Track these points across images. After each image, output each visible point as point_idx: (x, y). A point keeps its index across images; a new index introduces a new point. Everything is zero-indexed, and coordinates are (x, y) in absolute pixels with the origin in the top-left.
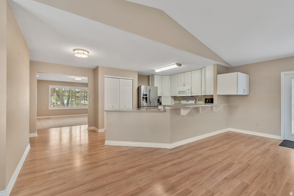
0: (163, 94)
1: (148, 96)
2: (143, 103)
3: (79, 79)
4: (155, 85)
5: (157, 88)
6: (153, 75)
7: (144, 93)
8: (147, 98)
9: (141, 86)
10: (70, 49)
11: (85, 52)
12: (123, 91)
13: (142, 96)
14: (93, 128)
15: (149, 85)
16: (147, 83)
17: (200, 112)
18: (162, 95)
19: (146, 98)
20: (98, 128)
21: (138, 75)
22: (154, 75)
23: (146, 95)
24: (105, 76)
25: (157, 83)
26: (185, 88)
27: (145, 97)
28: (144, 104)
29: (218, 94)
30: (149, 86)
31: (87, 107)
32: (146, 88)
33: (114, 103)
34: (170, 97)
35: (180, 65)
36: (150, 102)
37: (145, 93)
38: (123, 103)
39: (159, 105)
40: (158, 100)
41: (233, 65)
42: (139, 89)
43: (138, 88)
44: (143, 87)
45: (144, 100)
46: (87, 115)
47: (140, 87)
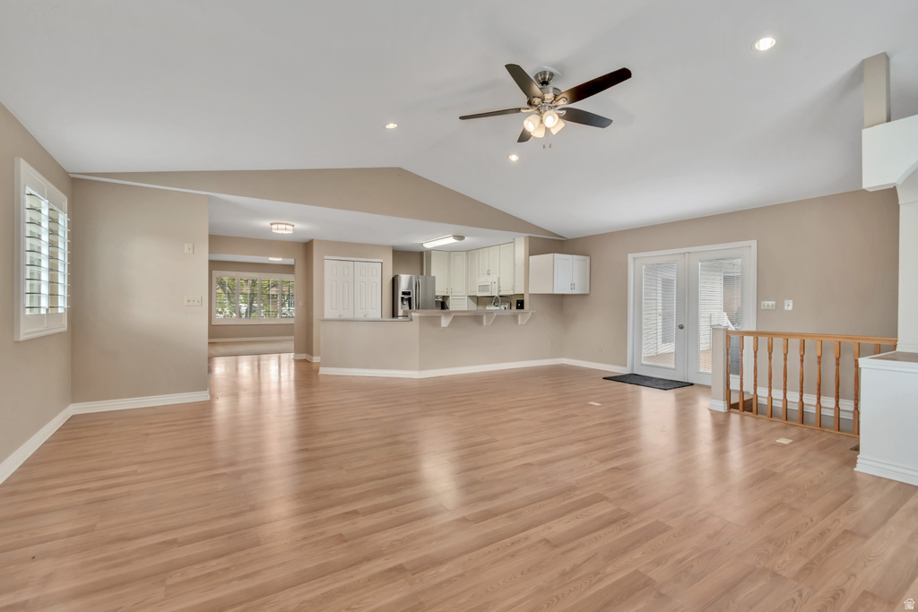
0: (453, 291)
1: (413, 296)
4: (434, 274)
5: (434, 277)
6: (429, 252)
7: (404, 289)
8: (410, 298)
9: (400, 276)
10: (266, 223)
11: (288, 227)
12: (361, 284)
13: (400, 295)
14: (303, 356)
15: (422, 271)
16: (418, 270)
17: (485, 324)
18: (450, 293)
19: (409, 300)
20: (311, 354)
21: (394, 253)
22: (432, 251)
23: (409, 293)
24: (326, 257)
25: (437, 269)
26: (490, 280)
27: (406, 297)
29: (531, 292)
31: (292, 321)
32: (409, 280)
33: (344, 309)
34: (466, 298)
35: (460, 238)
37: (407, 290)
38: (362, 309)
40: (443, 304)
41: (569, 238)
42: (395, 281)
43: (393, 280)
44: (405, 278)
45: (405, 303)
46: (292, 337)
47: (397, 278)
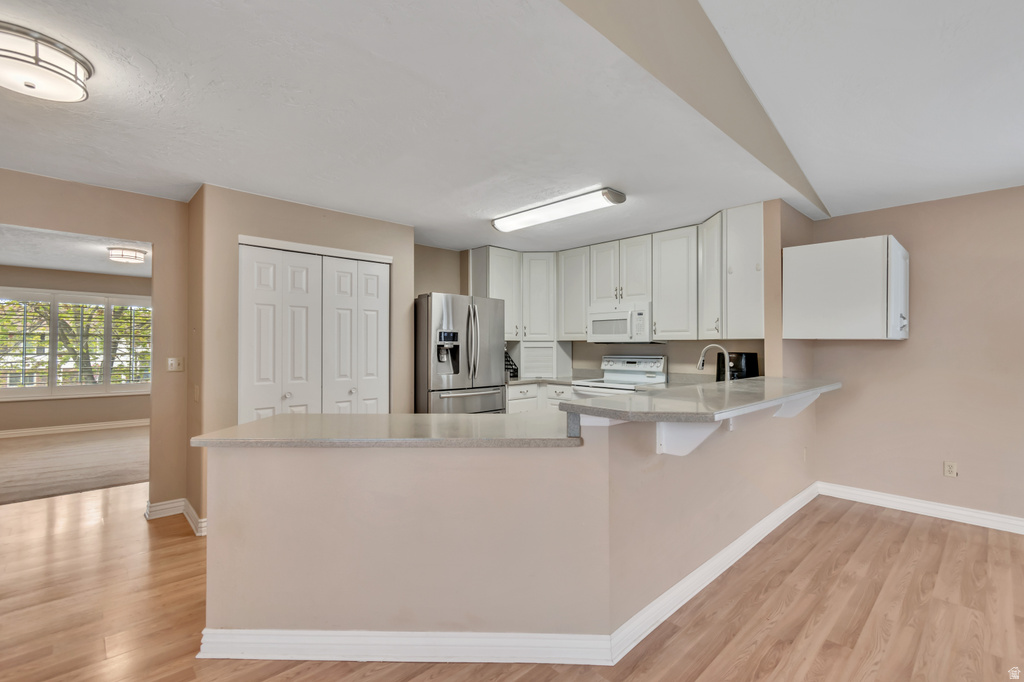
0: (527, 331)
1: (461, 342)
2: (441, 373)
3: (130, 257)
4: (494, 293)
5: (500, 305)
6: (483, 251)
7: (441, 326)
8: (456, 348)
9: (429, 296)
12: (340, 315)
13: (434, 341)
14: (177, 506)
15: (464, 290)
16: (456, 283)
18: (521, 334)
19: (454, 352)
20: (200, 515)
21: (417, 247)
22: (487, 247)
23: (454, 336)
24: (242, 238)
25: (500, 282)
26: (627, 308)
27: (448, 345)
28: (441, 380)
29: (787, 335)
30: (467, 294)
32: (452, 307)
33: (294, 378)
34: (555, 345)
35: (617, 196)
36: (472, 370)
37: (448, 328)
38: (341, 376)
39: (510, 382)
40: (507, 356)
42: (420, 309)
43: (417, 306)
44: (438, 301)
45: (445, 358)
46: (146, 422)
47: (424, 301)
